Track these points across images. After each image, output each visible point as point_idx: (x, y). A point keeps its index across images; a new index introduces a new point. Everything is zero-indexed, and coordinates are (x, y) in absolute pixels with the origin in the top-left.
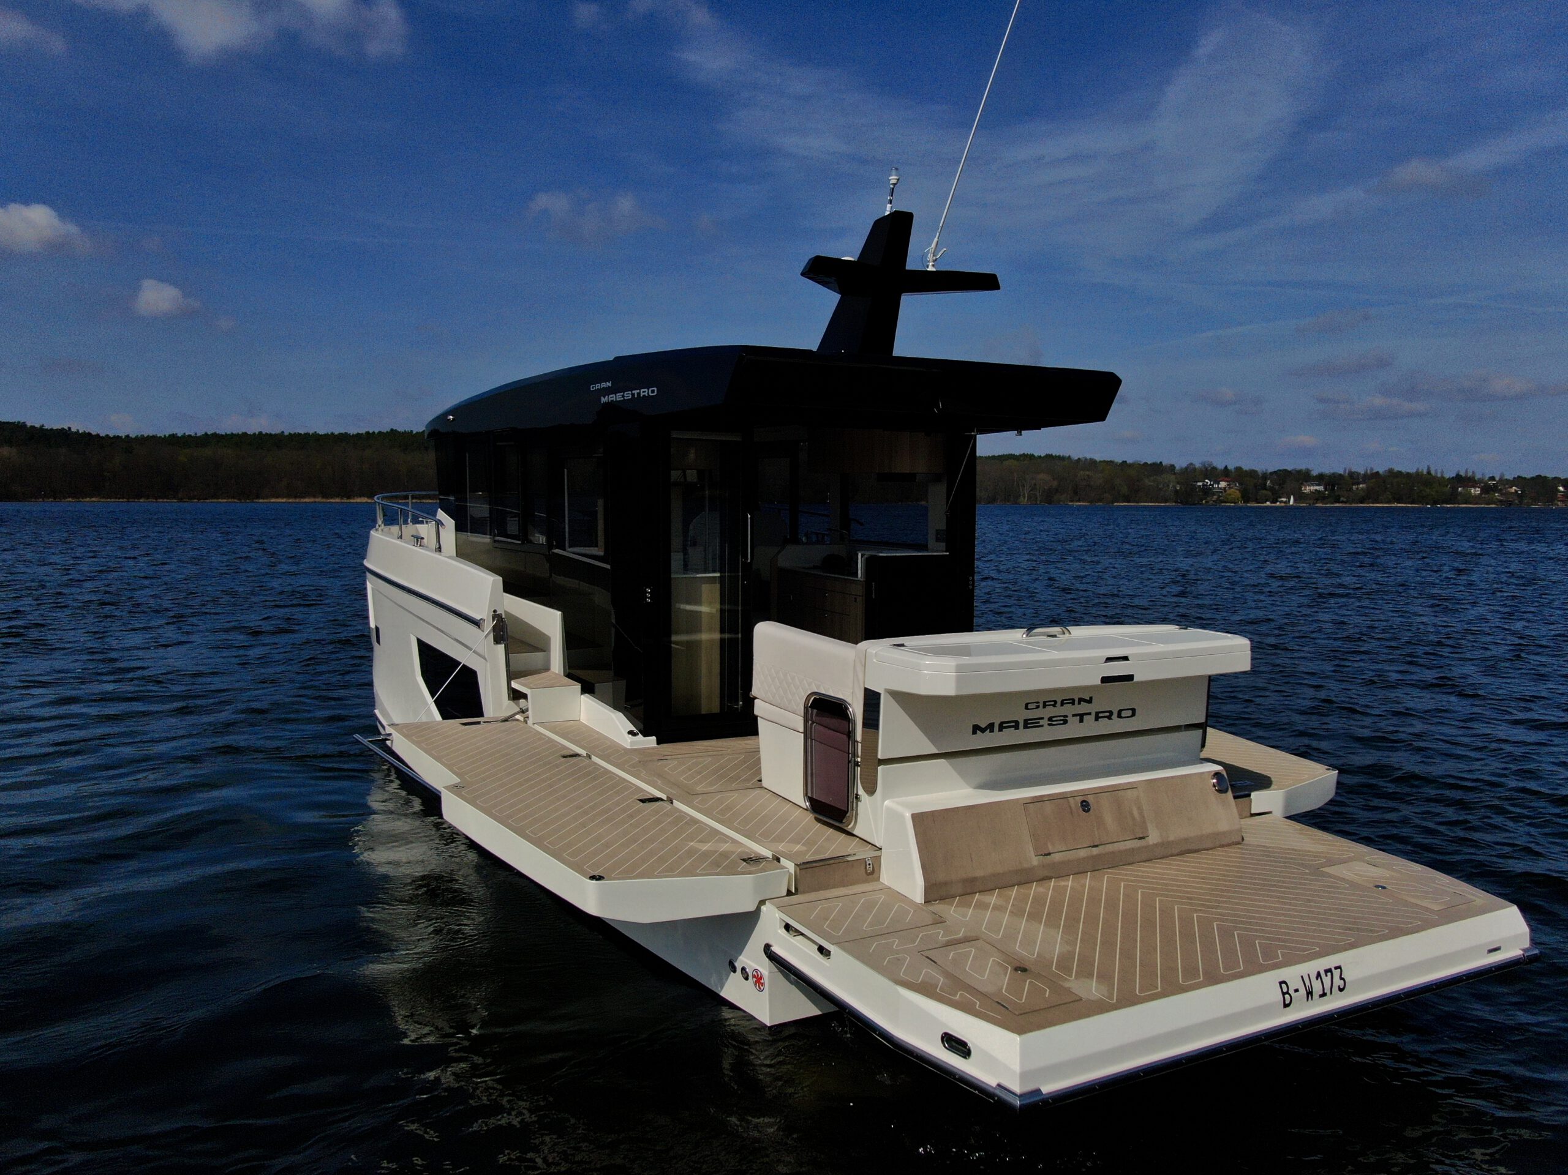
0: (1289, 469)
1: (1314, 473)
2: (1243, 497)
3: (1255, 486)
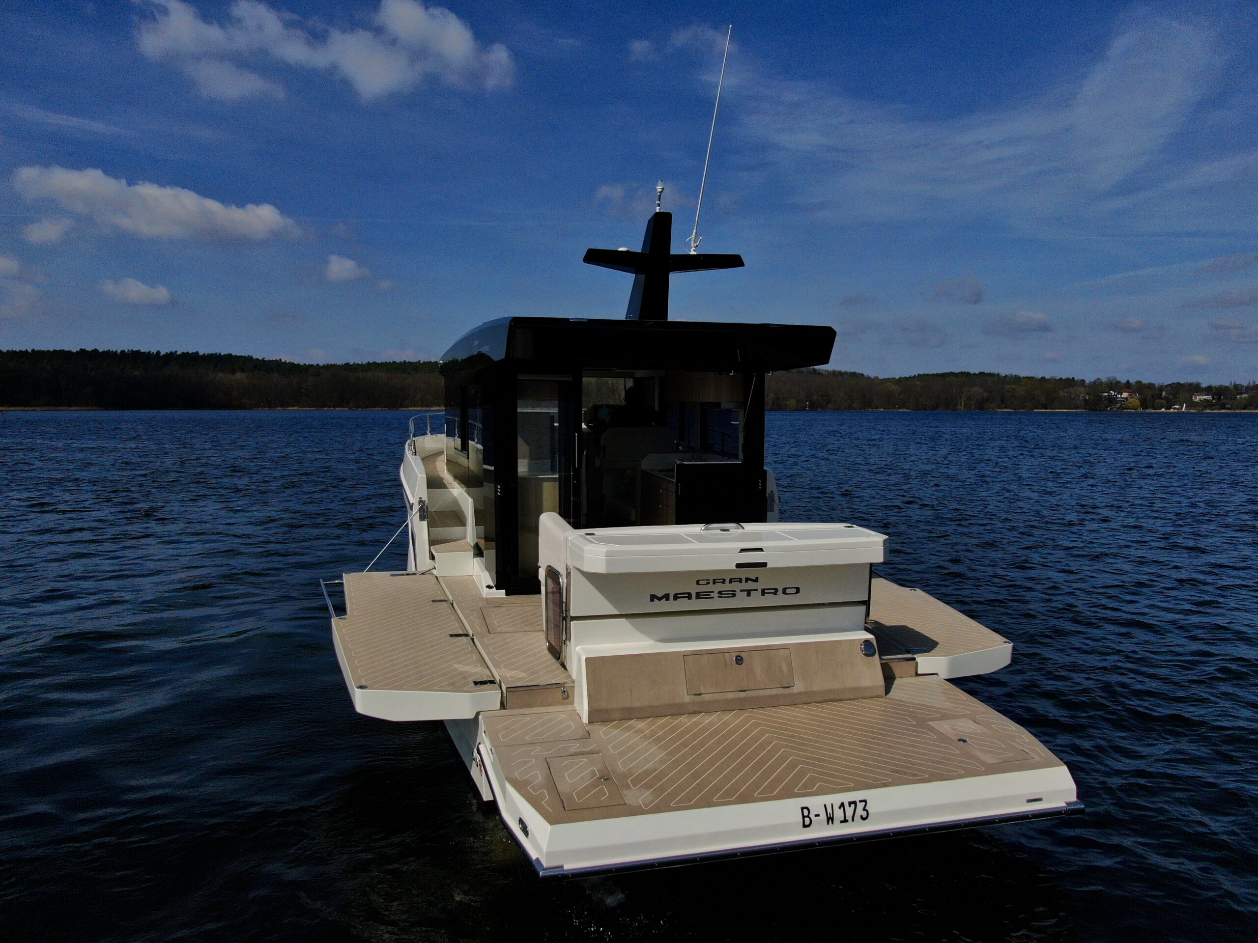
0: (1182, 382)
1: (1204, 385)
2: (1142, 405)
3: (1153, 397)
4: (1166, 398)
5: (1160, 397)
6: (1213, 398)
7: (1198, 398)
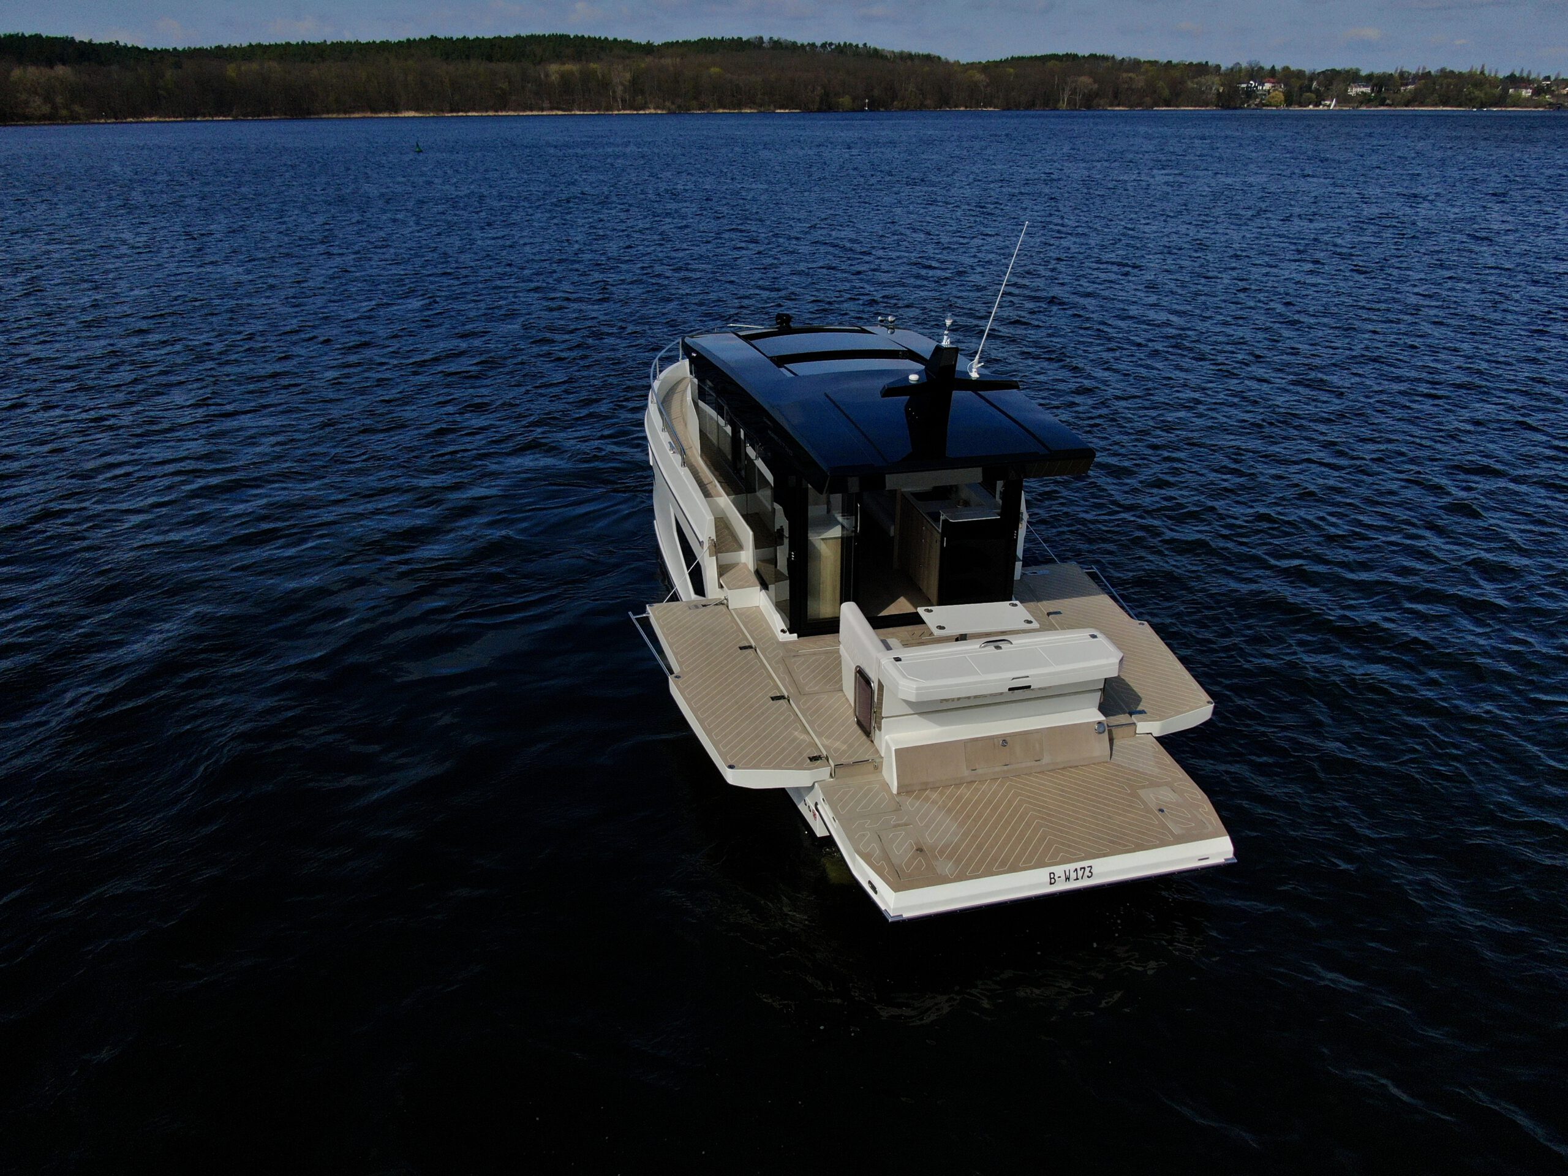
0: (1338, 68)
1: (1363, 73)
2: (1286, 101)
3: (1301, 88)
4: (1317, 92)
5: (1309, 89)
6: (1372, 90)
7: (1354, 91)
